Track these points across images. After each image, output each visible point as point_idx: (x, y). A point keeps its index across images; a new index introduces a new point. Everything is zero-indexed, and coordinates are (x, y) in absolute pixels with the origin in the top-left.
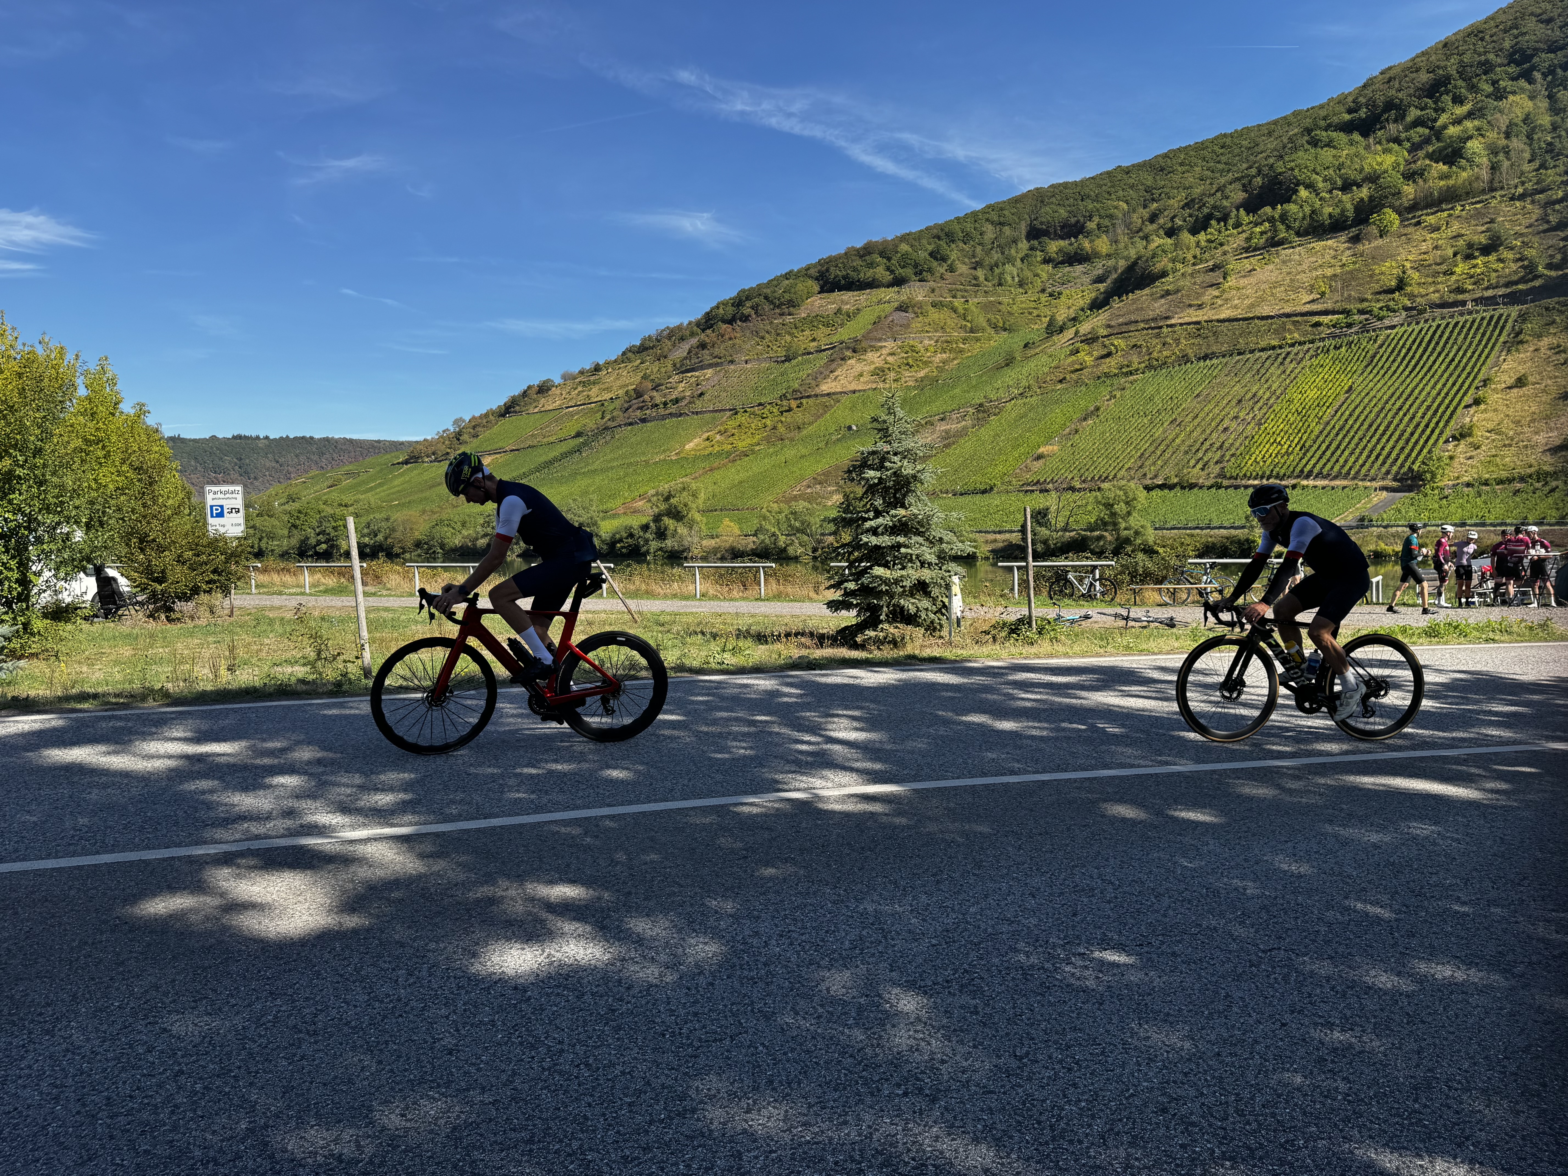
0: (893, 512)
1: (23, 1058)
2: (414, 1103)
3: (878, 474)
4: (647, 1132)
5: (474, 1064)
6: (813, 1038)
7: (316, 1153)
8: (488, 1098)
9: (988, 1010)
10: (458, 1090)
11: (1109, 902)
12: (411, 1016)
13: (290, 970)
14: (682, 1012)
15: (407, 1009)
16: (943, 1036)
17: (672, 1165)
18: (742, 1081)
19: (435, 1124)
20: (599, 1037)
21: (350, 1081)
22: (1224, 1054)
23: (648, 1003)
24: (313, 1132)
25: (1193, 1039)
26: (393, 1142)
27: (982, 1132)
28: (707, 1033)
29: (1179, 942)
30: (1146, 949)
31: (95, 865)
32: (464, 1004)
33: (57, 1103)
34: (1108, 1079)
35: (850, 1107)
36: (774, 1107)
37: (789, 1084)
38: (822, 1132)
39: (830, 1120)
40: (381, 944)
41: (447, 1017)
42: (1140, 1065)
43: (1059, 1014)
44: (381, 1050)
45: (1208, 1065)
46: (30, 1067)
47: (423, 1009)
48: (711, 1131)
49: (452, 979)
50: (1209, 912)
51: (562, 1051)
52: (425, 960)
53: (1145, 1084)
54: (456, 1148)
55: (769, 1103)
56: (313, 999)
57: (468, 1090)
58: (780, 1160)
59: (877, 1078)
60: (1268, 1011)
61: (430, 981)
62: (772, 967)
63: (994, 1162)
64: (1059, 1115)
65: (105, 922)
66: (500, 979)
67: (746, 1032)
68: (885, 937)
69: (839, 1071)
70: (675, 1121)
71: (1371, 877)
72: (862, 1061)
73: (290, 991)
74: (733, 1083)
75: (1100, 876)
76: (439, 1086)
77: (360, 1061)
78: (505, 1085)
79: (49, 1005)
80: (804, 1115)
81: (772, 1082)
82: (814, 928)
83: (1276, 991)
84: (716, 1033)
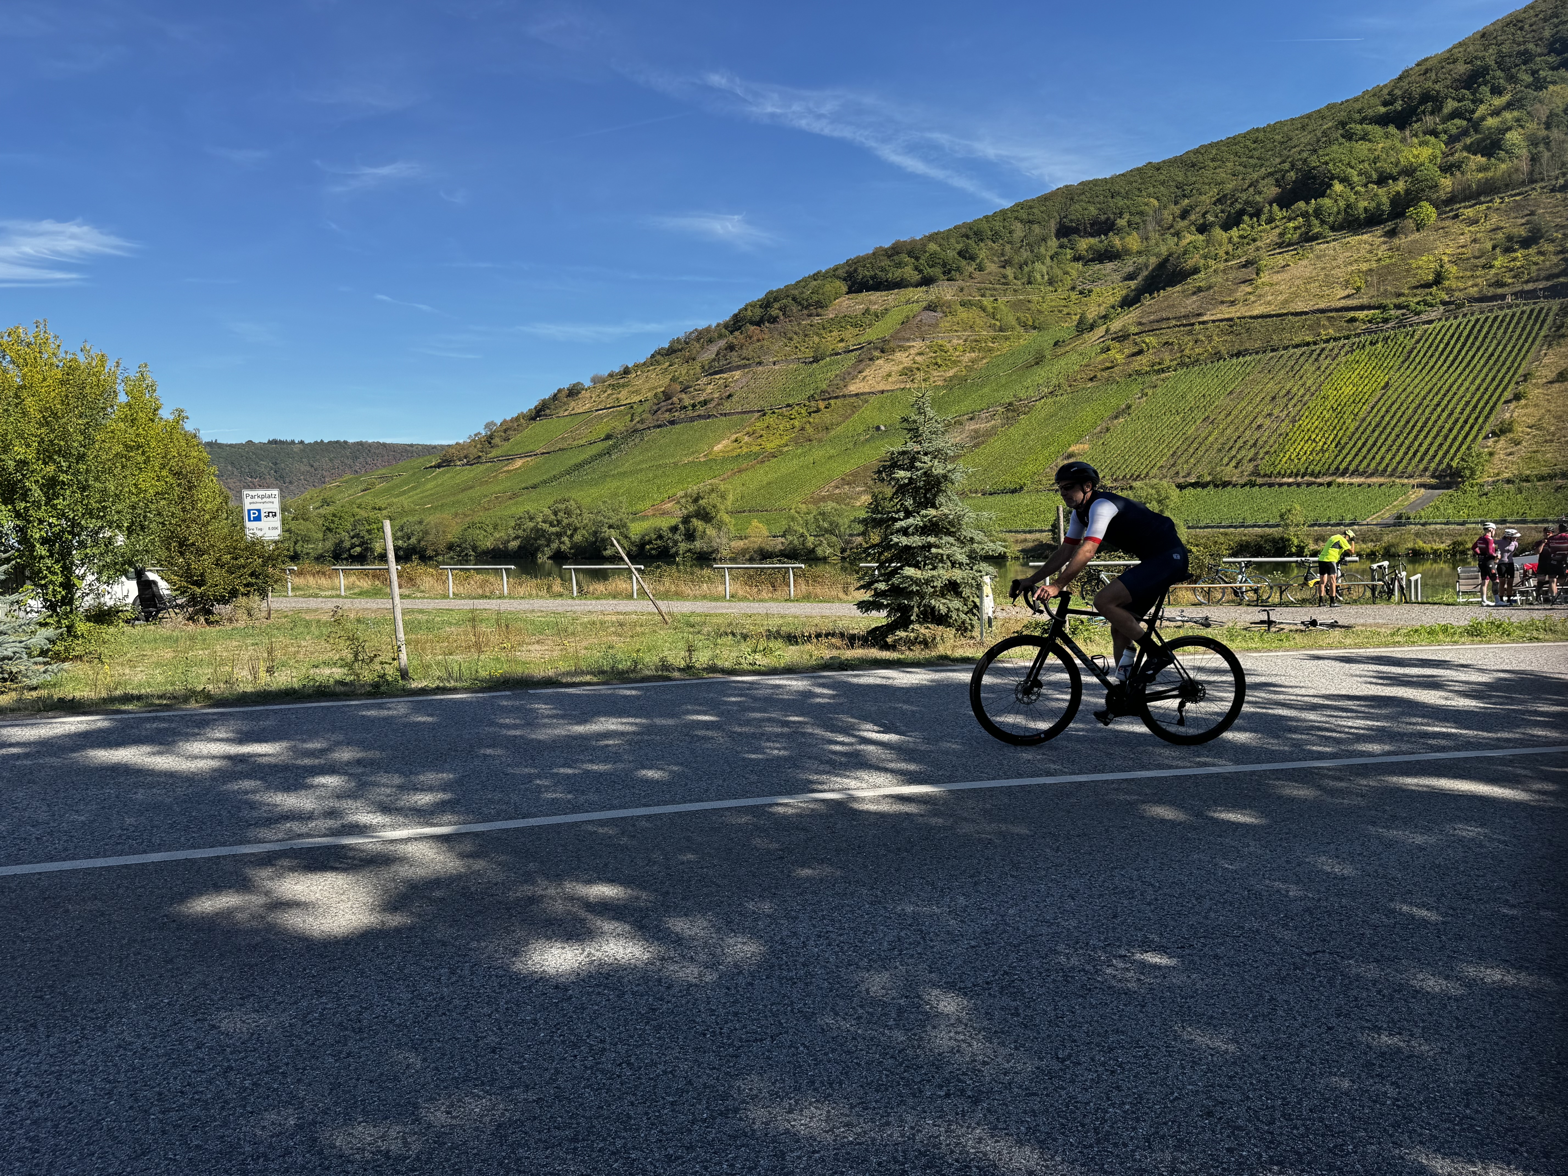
0: (923, 512)
1: (76, 1053)
2: (459, 1101)
3: (909, 474)
4: (690, 1131)
5: (516, 1063)
6: (854, 1038)
7: (364, 1150)
8: (531, 1096)
9: (1029, 1012)
10: (501, 1088)
11: (1149, 904)
12: (454, 1015)
13: (334, 969)
14: (722, 1011)
15: (451, 1007)
16: (985, 1037)
17: (715, 1164)
18: (784, 1081)
19: (480, 1122)
20: (640, 1036)
21: (396, 1079)
22: (1270, 1058)
23: (688, 1002)
24: (360, 1129)
25: (1237, 1042)
26: (440, 1139)
27: (1026, 1134)
28: (747, 1033)
29: (1221, 944)
30: (1187, 951)
31: (143, 864)
32: (506, 1003)
33: (110, 1098)
34: (1152, 1082)
35: (892, 1108)
36: (816, 1108)
37: (831, 1084)
38: (865, 1133)
39: (873, 1120)
40: (423, 943)
41: (490, 1016)
42: (1184, 1068)
43: (1101, 1016)
44: (425, 1048)
45: (1254, 1069)
46: (83, 1062)
47: (466, 1007)
48: (754, 1131)
49: (494, 978)
50: (1251, 914)
51: (604, 1049)
52: (467, 959)
53: (1190, 1087)
54: (502, 1145)
55: (810, 1104)
56: (358, 996)
57: (512, 1088)
58: (824, 1161)
59: (918, 1079)
60: (1314, 1014)
61: (472, 980)
62: (811, 968)
63: (1038, 1164)
64: (1103, 1118)
65: (154, 920)
66: (541, 978)
67: (786, 1032)
68: (924, 938)
69: (880, 1072)
70: (718, 1121)
71: (1416, 879)
72: (902, 1063)
73: (335, 989)
74: (774, 1084)
75: (1140, 877)
76: (483, 1084)
77: (406, 1058)
78: (547, 1083)
79: (100, 1001)
80: (847, 1115)
81: (813, 1082)
82: (852, 929)
83: (1322, 994)
84: (756, 1033)
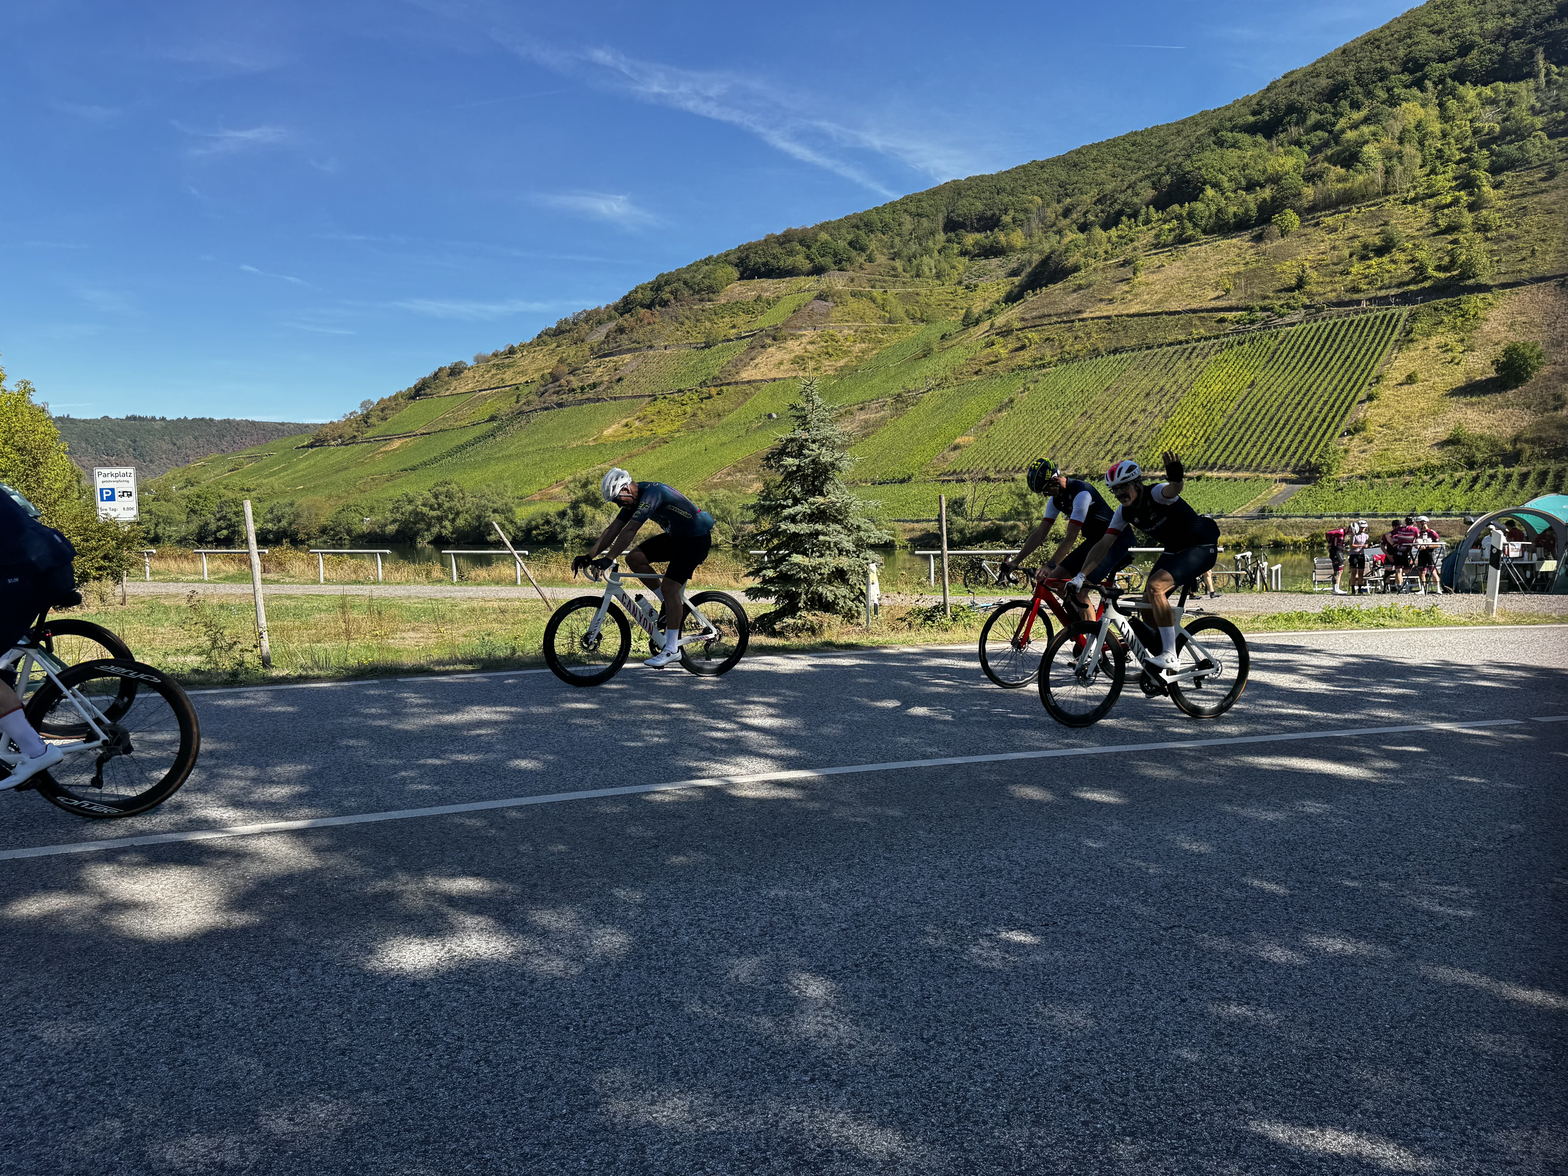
0: (811, 500)
2: (304, 1106)
3: (797, 462)
4: (547, 1128)
5: (367, 1064)
6: (720, 1026)
7: (196, 1162)
8: (381, 1098)
9: (896, 993)
10: (350, 1091)
11: (1016, 883)
12: (302, 1016)
13: (173, 972)
14: (587, 1004)
15: (299, 1008)
16: (852, 1020)
17: (573, 1161)
18: (648, 1072)
19: (325, 1128)
20: (500, 1032)
21: (236, 1086)
22: (1126, 1031)
23: (552, 996)
24: (193, 1140)
25: (1096, 1017)
26: (280, 1146)
27: (889, 1116)
28: (612, 1025)
29: (1084, 921)
30: (1051, 929)
32: (359, 1002)
34: (1013, 1060)
35: (756, 1096)
36: (679, 1098)
37: (695, 1074)
38: (728, 1122)
39: (736, 1109)
40: (272, 942)
41: (341, 1016)
42: (1044, 1044)
43: (966, 996)
44: (269, 1052)
45: (1110, 1042)
47: (316, 1008)
48: (614, 1125)
49: (347, 977)
50: (1112, 891)
51: (462, 1047)
52: (319, 957)
53: (1049, 1063)
54: (347, 1151)
55: (674, 1095)
56: (198, 1001)
57: (361, 1091)
58: (685, 1152)
59: (784, 1065)
60: (1168, 987)
61: (324, 979)
62: (680, 957)
63: (899, 1146)
64: (964, 1097)
66: (398, 976)
67: (652, 1023)
68: (796, 923)
69: (746, 1059)
70: (577, 1116)
71: (1267, 854)
72: (769, 1049)
73: (173, 993)
74: (637, 1076)
75: (1008, 856)
76: (330, 1087)
77: (246, 1064)
78: (399, 1084)
80: (710, 1105)
81: (677, 1073)
82: (724, 916)
83: (1177, 967)
84: (621, 1024)
